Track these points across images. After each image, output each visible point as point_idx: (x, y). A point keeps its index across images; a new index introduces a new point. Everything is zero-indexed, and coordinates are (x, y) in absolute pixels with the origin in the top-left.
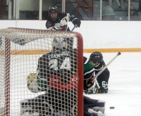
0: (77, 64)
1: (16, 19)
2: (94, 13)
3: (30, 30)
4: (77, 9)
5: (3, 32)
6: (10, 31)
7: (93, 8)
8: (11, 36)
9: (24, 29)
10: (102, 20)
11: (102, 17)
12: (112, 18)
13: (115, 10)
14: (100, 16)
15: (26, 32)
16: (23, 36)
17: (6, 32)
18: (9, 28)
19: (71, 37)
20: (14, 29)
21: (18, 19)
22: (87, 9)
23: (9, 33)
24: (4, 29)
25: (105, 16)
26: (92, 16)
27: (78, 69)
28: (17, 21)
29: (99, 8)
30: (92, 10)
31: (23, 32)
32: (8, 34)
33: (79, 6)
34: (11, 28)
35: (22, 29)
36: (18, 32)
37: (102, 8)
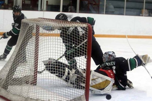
0: (87, 46)
1: (44, 10)
2: (100, 9)
3: (54, 20)
4: (88, 5)
5: (35, 21)
6: (40, 20)
7: (99, 5)
8: (40, 24)
9: (50, 19)
10: (106, 14)
11: (106, 12)
12: (112, 13)
13: (114, 7)
14: (104, 11)
15: (51, 22)
16: (47, 24)
17: (37, 21)
18: (39, 18)
19: (84, 27)
20: (42, 19)
21: (45, 11)
22: (95, 6)
23: (39, 21)
24: (36, 19)
25: (108, 11)
26: (99, 11)
27: (88, 50)
28: (44, 12)
29: (104, 5)
30: (98, 7)
31: (49, 21)
32: (38, 23)
33: (89, 3)
34: (41, 18)
35: (48, 19)
36: (46, 21)
37: (106, 5)
